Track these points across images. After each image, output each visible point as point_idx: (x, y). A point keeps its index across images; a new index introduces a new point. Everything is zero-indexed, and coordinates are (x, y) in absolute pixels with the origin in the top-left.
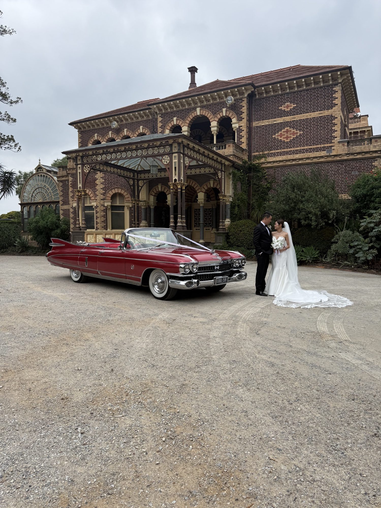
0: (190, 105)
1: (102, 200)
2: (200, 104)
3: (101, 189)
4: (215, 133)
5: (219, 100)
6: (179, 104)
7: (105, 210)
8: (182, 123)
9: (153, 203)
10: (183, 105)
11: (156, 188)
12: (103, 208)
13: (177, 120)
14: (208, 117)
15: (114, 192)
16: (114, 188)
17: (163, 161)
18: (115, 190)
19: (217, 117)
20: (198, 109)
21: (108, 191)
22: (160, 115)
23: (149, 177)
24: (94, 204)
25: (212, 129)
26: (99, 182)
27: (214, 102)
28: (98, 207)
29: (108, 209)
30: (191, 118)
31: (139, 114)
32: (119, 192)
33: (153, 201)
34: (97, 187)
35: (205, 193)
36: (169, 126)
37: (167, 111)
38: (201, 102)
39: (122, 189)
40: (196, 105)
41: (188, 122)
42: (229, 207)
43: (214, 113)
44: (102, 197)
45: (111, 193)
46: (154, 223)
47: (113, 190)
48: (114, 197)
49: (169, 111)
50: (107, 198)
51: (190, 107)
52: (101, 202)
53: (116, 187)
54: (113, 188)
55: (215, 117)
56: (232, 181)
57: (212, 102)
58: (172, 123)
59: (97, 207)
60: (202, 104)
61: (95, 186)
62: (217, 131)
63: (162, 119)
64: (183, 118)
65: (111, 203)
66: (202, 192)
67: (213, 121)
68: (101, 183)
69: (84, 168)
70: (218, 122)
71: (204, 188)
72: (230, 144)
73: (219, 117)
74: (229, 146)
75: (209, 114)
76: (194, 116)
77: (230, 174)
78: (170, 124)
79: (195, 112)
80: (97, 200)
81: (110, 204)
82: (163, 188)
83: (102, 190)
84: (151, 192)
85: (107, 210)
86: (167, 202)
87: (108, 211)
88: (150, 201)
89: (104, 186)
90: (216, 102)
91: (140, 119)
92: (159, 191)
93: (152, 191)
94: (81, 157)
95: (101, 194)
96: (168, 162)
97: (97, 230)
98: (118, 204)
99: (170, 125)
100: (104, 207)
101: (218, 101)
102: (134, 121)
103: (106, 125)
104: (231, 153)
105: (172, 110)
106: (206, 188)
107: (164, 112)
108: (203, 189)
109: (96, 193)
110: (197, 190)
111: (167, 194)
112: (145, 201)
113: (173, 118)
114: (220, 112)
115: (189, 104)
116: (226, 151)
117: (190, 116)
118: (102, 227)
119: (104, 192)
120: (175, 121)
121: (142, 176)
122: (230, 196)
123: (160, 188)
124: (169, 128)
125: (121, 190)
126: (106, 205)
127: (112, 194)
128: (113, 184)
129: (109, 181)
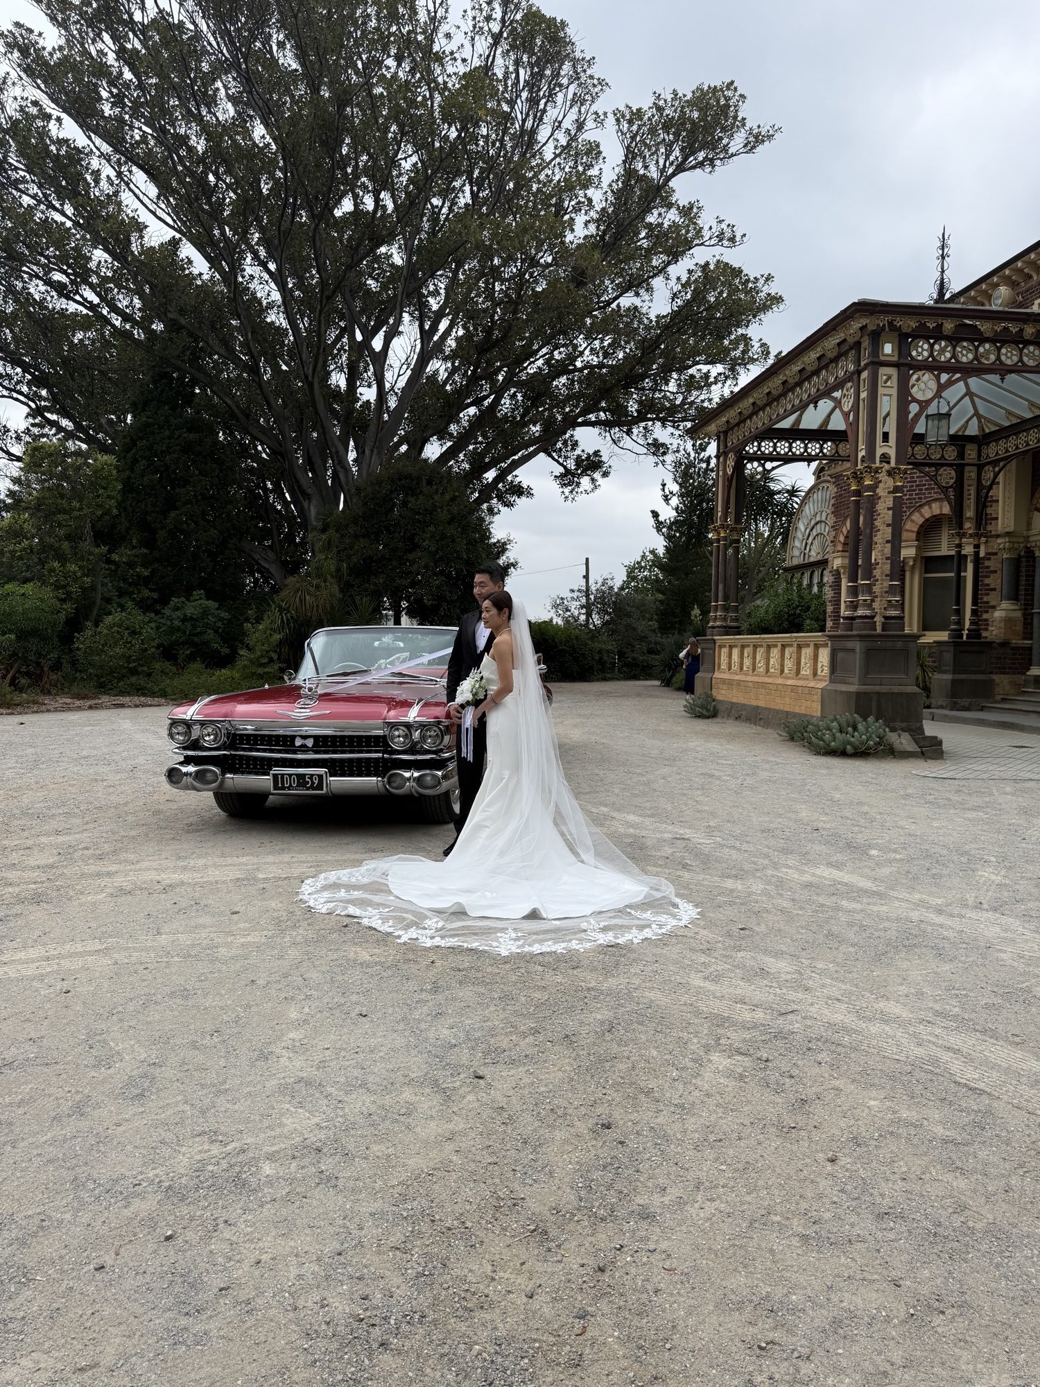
3: (889, 509)
15: (927, 515)
16: (929, 503)
17: (843, 401)
18: (930, 508)
21: (908, 514)
23: (1007, 451)
26: (885, 489)
29: (907, 568)
34: (880, 506)
44: (889, 533)
45: (918, 519)
47: (926, 508)
48: (926, 529)
50: (906, 535)
52: (886, 551)
53: (936, 496)
54: (924, 501)
65: (918, 548)
69: (728, 462)
81: (914, 552)
84: (1035, 501)
87: (908, 575)
88: (1033, 532)
93: (1037, 495)
94: (723, 433)
96: (851, 402)
98: (944, 551)
119: (896, 517)
121: (992, 451)
127: (921, 521)
128: (926, 489)
129: (915, 482)
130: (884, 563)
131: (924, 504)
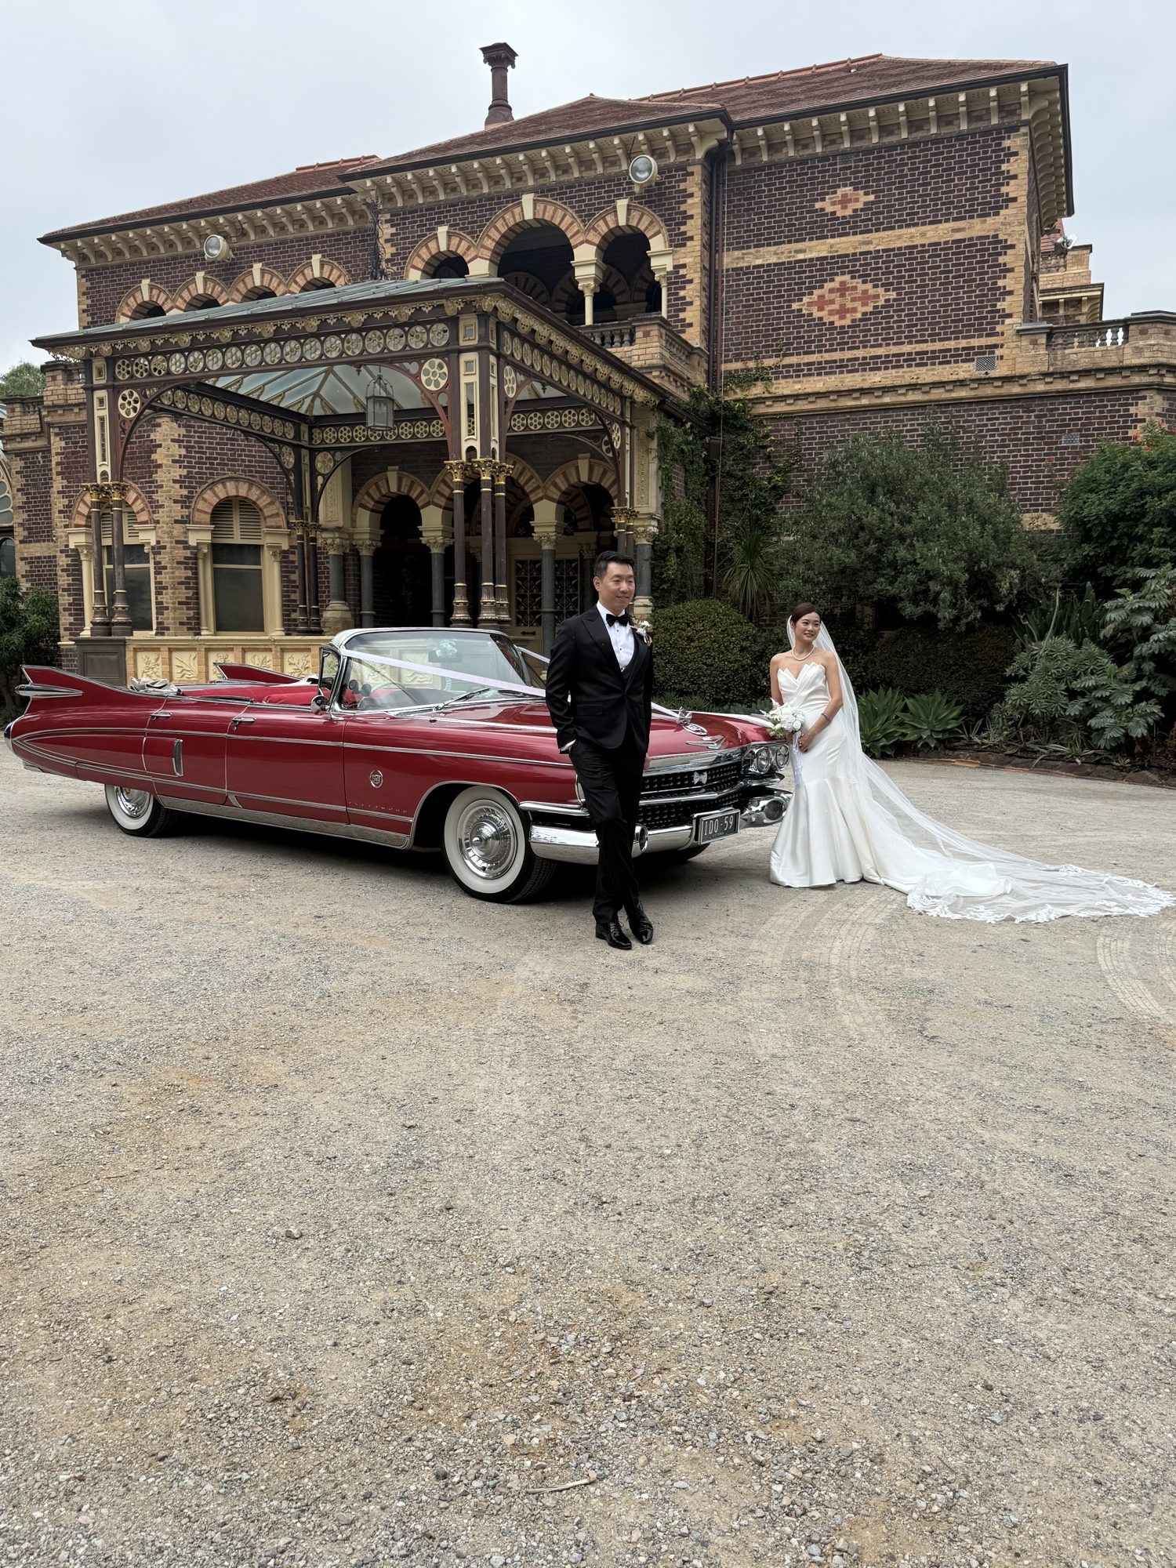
0: (497, 183)
1: (176, 522)
2: (535, 180)
3: (175, 481)
4: (587, 286)
5: (604, 168)
6: (458, 179)
7: (191, 562)
8: (468, 249)
9: (368, 536)
10: (471, 183)
11: (380, 484)
12: (181, 553)
13: (449, 235)
14: (563, 227)
15: (222, 495)
16: (223, 481)
17: (424, 378)
18: (225, 487)
19: (595, 230)
20: (527, 200)
21: (199, 490)
22: (388, 216)
23: (352, 440)
24: (149, 538)
25: (579, 273)
26: (167, 456)
27: (586, 174)
28: (164, 547)
29: (200, 556)
30: (503, 230)
31: (309, 210)
32: (243, 492)
33: (368, 529)
34: (160, 476)
35: (559, 502)
36: (419, 256)
37: (411, 203)
38: (540, 172)
39: (251, 484)
40: (519, 185)
41: (490, 244)
42: (647, 553)
43: (587, 216)
44: (178, 511)
45: (211, 498)
46: (375, 608)
47: (220, 486)
48: (221, 511)
49: (421, 201)
50: (198, 516)
51: (498, 189)
52: (175, 532)
53: (230, 474)
54: (217, 478)
55: (588, 230)
56: (656, 461)
57: (576, 174)
58: (432, 245)
59: (159, 548)
60: (541, 181)
61: (151, 474)
62: (595, 280)
63: (393, 230)
64: (473, 231)
65: (214, 533)
66: (551, 499)
67: (581, 243)
68: (174, 461)
69: (120, 401)
70: (599, 247)
71: (556, 486)
72: (648, 329)
73: (603, 229)
74: (647, 334)
75: (568, 219)
76: (511, 223)
77: (650, 436)
78: (424, 250)
79: (517, 210)
80: (158, 522)
81: (207, 537)
82: (405, 482)
83: (177, 486)
84: (359, 497)
85: (196, 558)
86: (420, 534)
87: (200, 563)
88: (357, 530)
89: (184, 472)
90: (591, 174)
91: (311, 228)
92: (389, 495)
93: (362, 491)
94: (107, 359)
95: (176, 502)
96: (443, 383)
97: (163, 634)
98: (237, 539)
99: (425, 255)
100: (186, 548)
101: (600, 170)
102: (289, 237)
103: (185, 248)
104: (655, 362)
105: (430, 199)
106: (564, 486)
107: (400, 204)
108: (552, 488)
109: (154, 496)
110: (532, 491)
111: (420, 503)
112: (339, 529)
113: (434, 229)
114: (608, 213)
115: (495, 180)
116: (636, 352)
117: (498, 224)
118: (181, 624)
119: (185, 492)
120: (442, 239)
121: (329, 436)
122: (651, 517)
123: (393, 481)
124: (421, 265)
125: (246, 486)
126: (192, 542)
127: (215, 501)
128: (218, 464)
129: (205, 453)
130: (174, 548)
131: (218, 482)
